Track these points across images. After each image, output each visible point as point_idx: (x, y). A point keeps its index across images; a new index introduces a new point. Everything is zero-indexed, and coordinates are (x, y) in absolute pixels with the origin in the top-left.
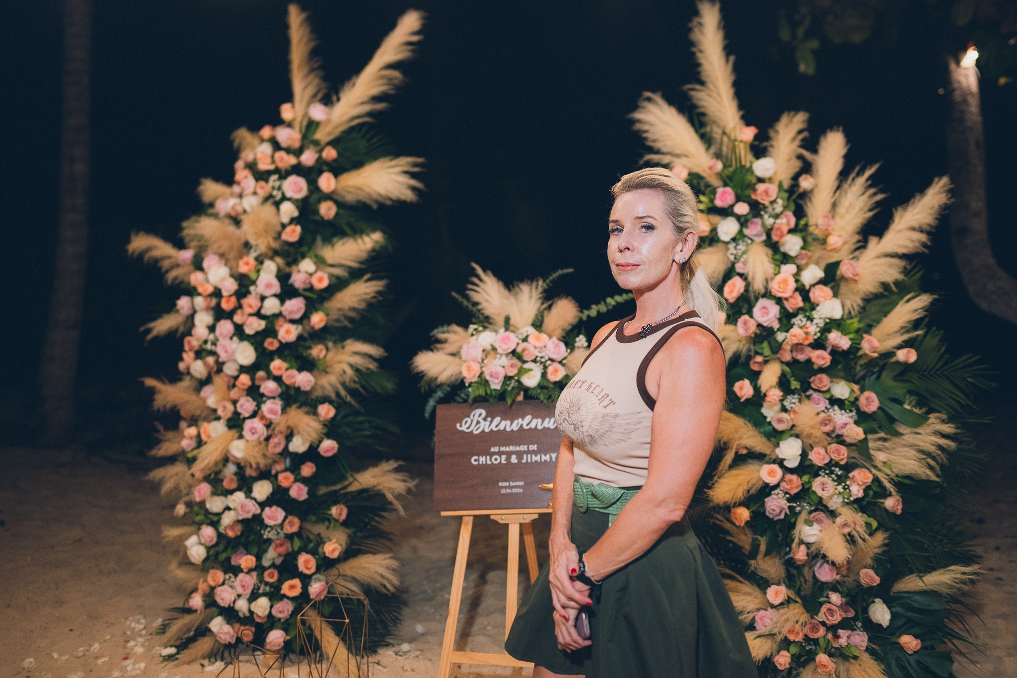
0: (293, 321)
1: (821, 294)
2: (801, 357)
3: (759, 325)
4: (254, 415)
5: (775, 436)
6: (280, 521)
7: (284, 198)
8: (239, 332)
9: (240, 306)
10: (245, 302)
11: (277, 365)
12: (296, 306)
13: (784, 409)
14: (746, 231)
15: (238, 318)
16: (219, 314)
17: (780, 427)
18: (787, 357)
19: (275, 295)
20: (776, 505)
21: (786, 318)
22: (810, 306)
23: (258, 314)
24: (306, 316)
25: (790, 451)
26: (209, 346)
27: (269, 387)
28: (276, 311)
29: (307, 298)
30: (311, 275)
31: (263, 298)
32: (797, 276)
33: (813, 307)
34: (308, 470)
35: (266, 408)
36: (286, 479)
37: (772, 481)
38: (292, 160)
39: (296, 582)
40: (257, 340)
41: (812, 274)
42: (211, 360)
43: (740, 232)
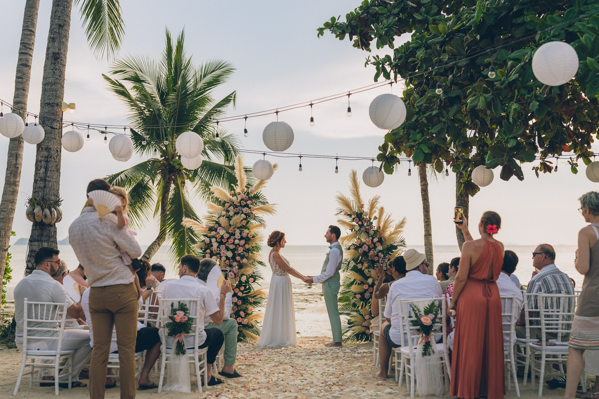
0: (242, 246)
1: (377, 244)
2: (373, 259)
3: (364, 251)
4: (230, 271)
5: (367, 278)
6: (236, 301)
7: (242, 213)
8: (227, 249)
9: (228, 241)
10: (229, 240)
11: (238, 258)
12: (243, 242)
13: (369, 271)
14: (361, 229)
15: (226, 245)
16: (220, 243)
17: (368, 275)
18: (370, 259)
19: (239, 239)
20: (367, 295)
21: (370, 249)
22: (375, 247)
23: (233, 243)
24: (244, 245)
25: (370, 281)
26: (218, 252)
27: (235, 264)
28: (238, 243)
29: (246, 240)
30: (248, 234)
31: (235, 239)
32: (372, 240)
33: (376, 247)
34: (242, 288)
35: (234, 269)
36: (237, 290)
37: (366, 288)
38: (245, 203)
39: (240, 318)
40: (233, 251)
41: (376, 240)
42: (219, 256)
43: (360, 229)
